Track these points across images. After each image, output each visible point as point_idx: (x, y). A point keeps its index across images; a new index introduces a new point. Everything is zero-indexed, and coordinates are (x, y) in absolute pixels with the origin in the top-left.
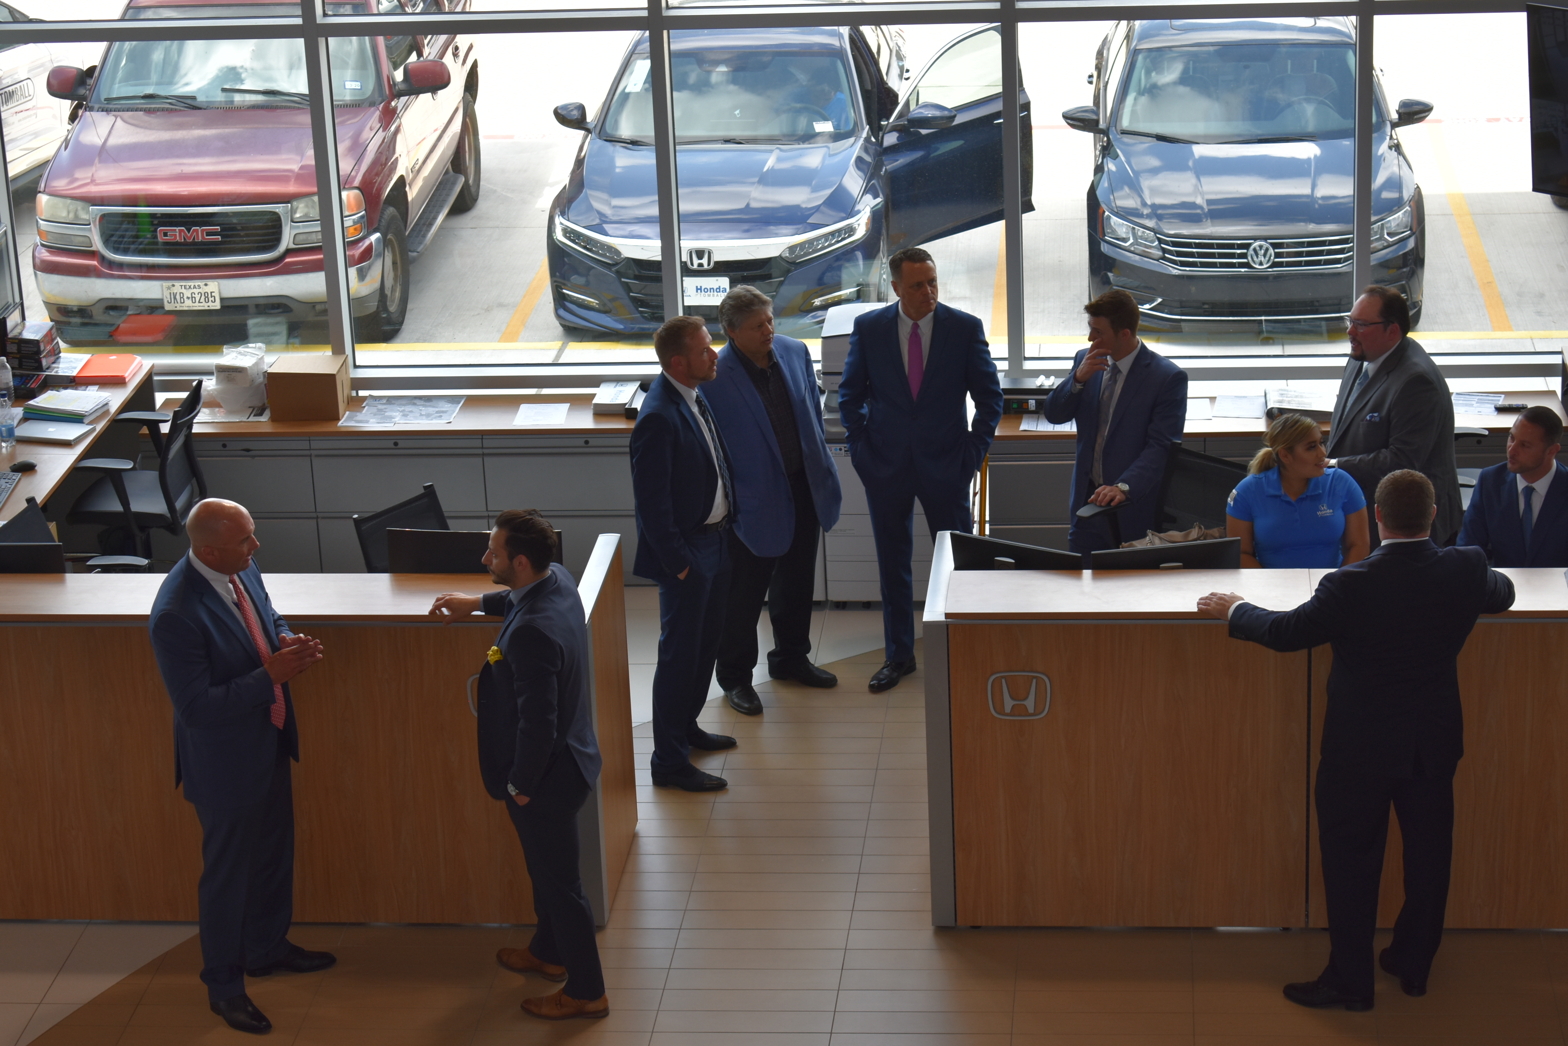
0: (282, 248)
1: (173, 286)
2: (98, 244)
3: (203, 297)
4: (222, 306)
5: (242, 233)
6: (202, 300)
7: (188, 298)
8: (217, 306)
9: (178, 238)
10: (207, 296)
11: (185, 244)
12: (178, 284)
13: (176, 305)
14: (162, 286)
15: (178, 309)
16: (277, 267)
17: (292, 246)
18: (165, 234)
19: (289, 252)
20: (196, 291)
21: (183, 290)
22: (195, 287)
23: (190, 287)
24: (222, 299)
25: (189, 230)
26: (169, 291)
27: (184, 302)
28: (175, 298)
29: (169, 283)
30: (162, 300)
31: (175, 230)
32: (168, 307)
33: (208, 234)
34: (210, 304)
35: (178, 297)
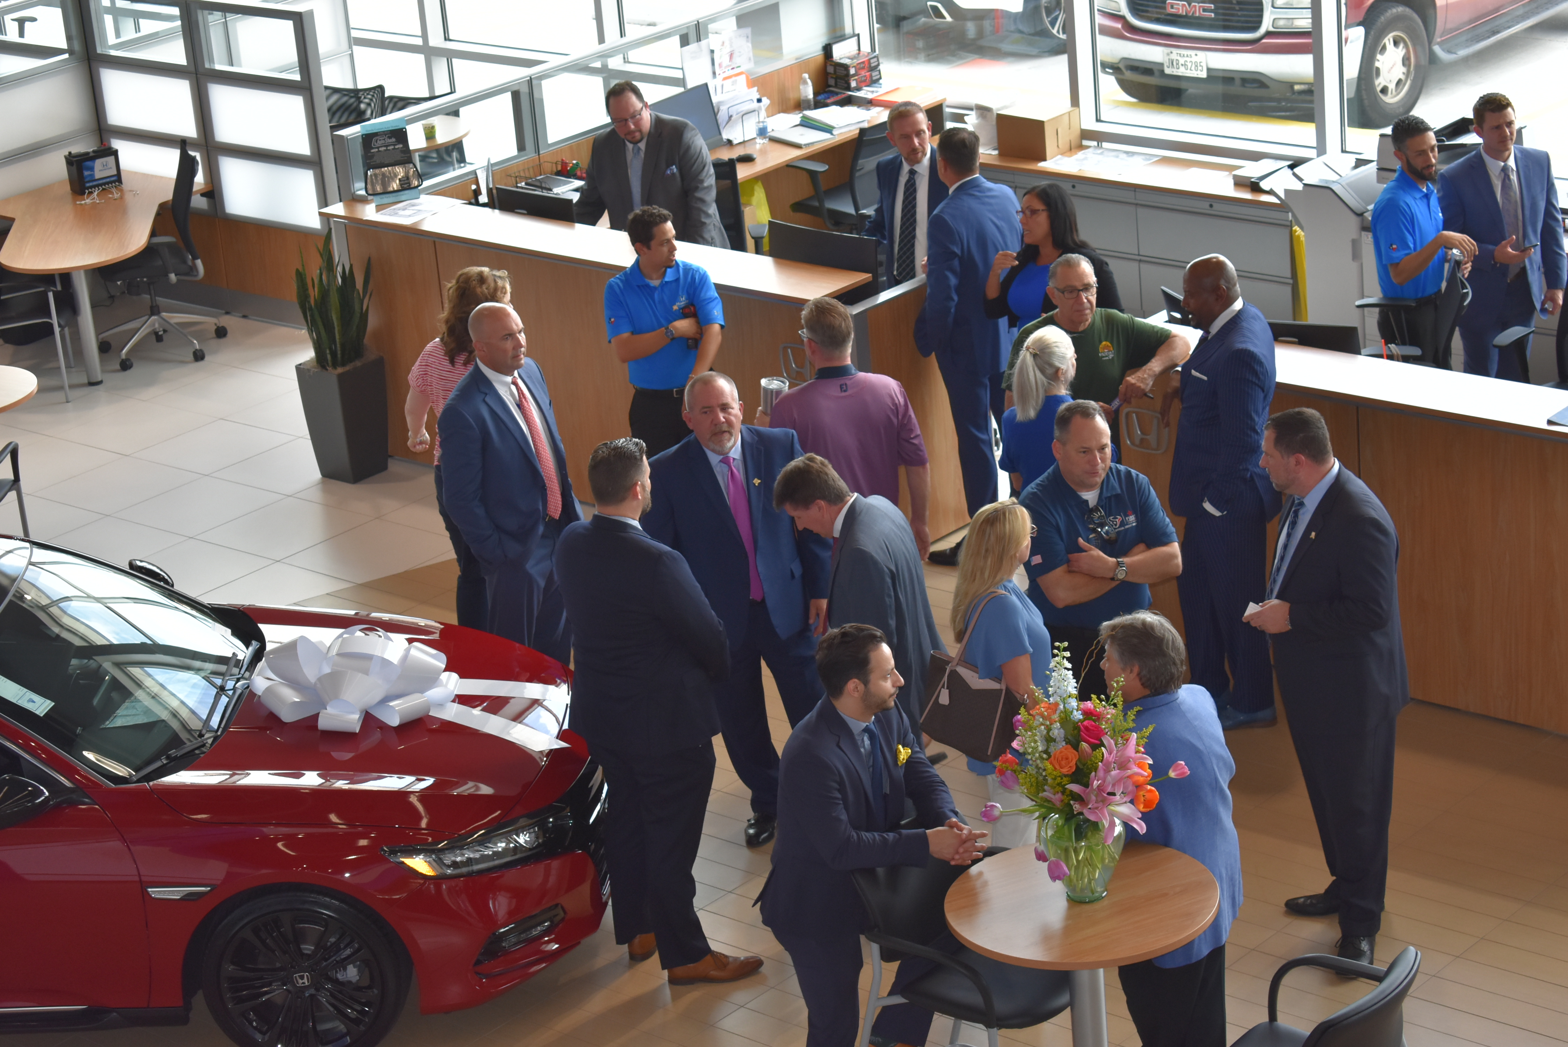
0: (1262, 30)
1: (1171, 53)
2: (1125, 11)
3: (1194, 66)
4: (1208, 76)
5: (1240, 13)
6: (1193, 68)
7: (1182, 65)
8: (1204, 75)
9: (1181, 11)
10: (1197, 65)
11: (1186, 16)
12: (1175, 51)
13: (1173, 70)
14: (1163, 52)
15: (1175, 73)
16: (1255, 47)
17: (1271, 29)
18: (1172, 7)
19: (1269, 34)
20: (1188, 59)
21: (1179, 58)
22: (1187, 56)
23: (1184, 56)
24: (1209, 70)
25: (1189, 5)
26: (1168, 57)
27: (1178, 68)
28: (1172, 64)
29: (1168, 50)
30: (1162, 64)
31: (1178, 4)
32: (1168, 71)
33: (1204, 10)
34: (1199, 72)
35: (1175, 63)
